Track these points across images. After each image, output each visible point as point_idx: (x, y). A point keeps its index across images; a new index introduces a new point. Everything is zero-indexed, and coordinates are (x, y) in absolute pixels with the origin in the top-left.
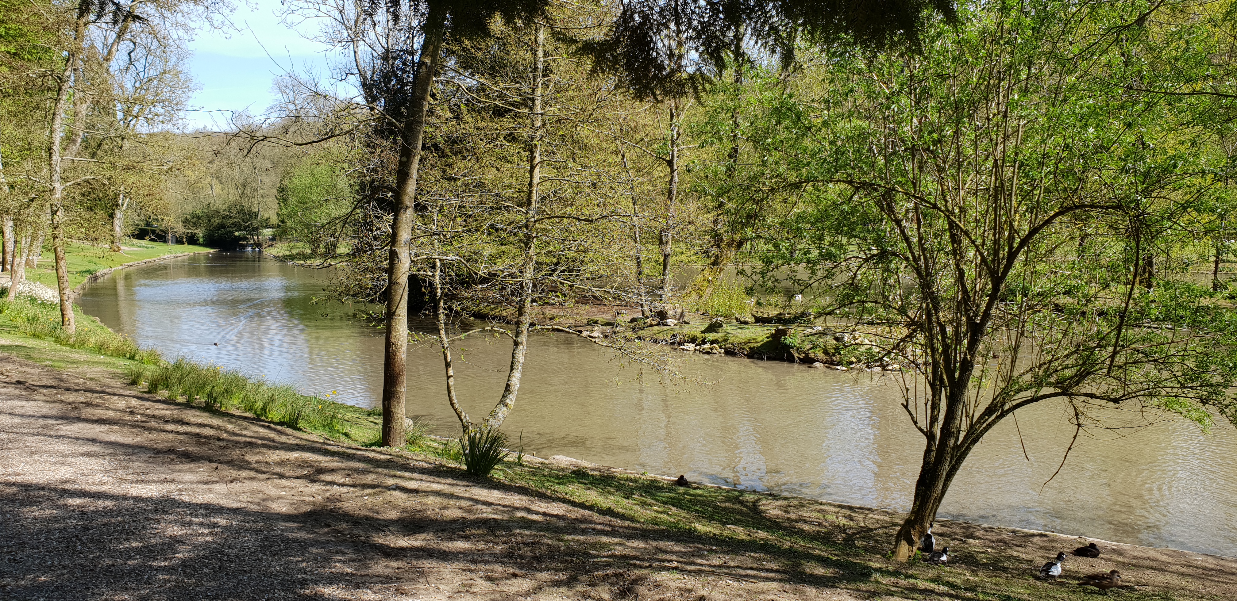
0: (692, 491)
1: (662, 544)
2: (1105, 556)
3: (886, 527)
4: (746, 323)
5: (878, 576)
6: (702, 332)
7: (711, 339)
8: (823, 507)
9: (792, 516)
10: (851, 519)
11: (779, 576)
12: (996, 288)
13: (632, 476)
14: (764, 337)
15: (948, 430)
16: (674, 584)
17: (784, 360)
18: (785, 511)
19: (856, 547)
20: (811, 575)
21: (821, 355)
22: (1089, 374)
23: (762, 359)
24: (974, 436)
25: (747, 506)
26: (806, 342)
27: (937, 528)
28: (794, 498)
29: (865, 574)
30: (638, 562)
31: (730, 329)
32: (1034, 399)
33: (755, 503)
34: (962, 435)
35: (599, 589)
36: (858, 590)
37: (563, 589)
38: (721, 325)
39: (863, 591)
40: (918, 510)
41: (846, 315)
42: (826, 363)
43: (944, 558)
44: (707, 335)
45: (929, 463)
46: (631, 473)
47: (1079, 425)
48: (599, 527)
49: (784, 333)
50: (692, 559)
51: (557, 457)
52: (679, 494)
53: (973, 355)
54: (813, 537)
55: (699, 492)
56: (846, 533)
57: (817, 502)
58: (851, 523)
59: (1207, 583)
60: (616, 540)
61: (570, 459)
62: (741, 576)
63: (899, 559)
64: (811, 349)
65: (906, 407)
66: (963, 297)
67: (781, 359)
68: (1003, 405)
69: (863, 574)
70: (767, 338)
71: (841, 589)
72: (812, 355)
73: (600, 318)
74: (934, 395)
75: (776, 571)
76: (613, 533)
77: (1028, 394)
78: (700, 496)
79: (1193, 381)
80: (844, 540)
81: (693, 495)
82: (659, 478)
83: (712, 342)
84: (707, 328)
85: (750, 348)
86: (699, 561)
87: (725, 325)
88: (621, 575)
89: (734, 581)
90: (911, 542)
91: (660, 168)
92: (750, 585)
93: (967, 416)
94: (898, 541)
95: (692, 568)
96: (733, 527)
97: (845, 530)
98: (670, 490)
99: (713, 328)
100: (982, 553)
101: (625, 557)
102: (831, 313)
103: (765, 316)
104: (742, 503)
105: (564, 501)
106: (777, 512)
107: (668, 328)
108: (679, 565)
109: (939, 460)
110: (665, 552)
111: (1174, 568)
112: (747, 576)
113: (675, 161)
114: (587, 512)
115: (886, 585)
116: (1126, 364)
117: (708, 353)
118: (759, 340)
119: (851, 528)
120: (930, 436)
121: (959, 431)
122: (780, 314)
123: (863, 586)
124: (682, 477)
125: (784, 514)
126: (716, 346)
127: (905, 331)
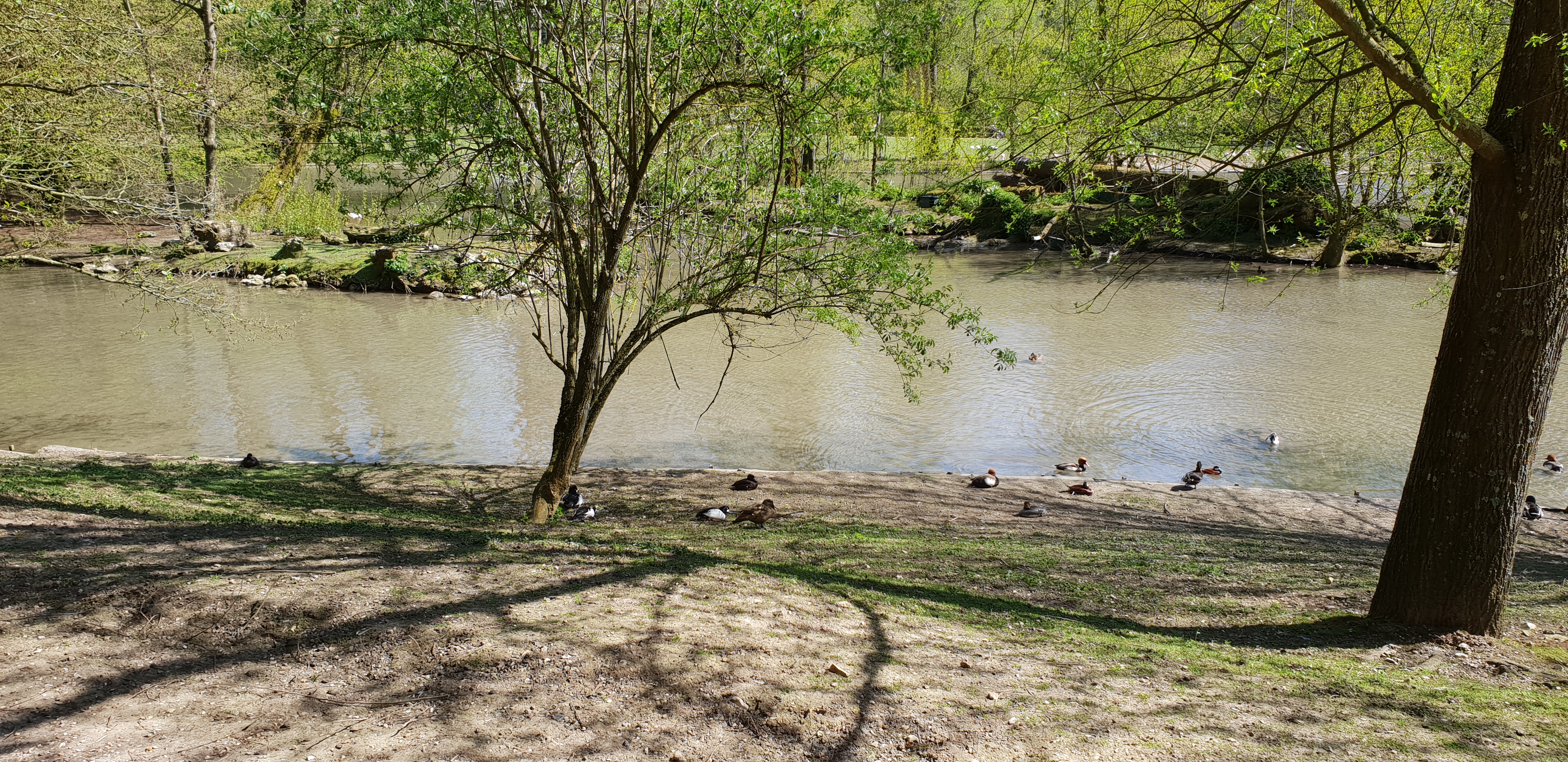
0: (266, 474)
1: (200, 544)
2: (764, 486)
3: (523, 486)
4: (336, 243)
5: (496, 543)
6: (273, 258)
7: (286, 267)
8: (444, 472)
9: (403, 487)
10: (478, 480)
11: (365, 561)
12: (634, 186)
13: (175, 463)
14: (362, 261)
15: (587, 361)
16: (215, 592)
17: (391, 291)
18: (394, 483)
19: (486, 515)
20: (409, 553)
21: (439, 282)
22: (739, 285)
23: (361, 291)
24: (619, 365)
25: (342, 483)
26: (419, 266)
27: (583, 478)
28: (407, 465)
29: (480, 543)
30: (161, 572)
31: (313, 253)
32: (684, 319)
33: (354, 479)
34: (606, 366)
35: (100, 617)
36: (468, 563)
37: (42, 627)
38: (299, 248)
39: (475, 563)
40: (558, 459)
41: (461, 226)
42: (446, 291)
43: (591, 513)
44: (280, 262)
45: (568, 402)
46: (176, 458)
47: (734, 347)
48: (103, 534)
49: (388, 254)
50: (244, 557)
51: (51, 448)
52: (246, 478)
53: (611, 269)
54: (433, 510)
55: (276, 472)
56: (473, 500)
57: (438, 467)
58: (480, 486)
59: (858, 501)
60: (128, 548)
61: (73, 449)
62: (313, 568)
63: (537, 521)
64: (426, 274)
65: (538, 337)
66: (597, 198)
67: (387, 290)
68: (649, 328)
69: (476, 543)
70: (366, 262)
71: (447, 564)
72: (428, 282)
73: (112, 243)
74: (570, 322)
75: (363, 556)
76: (127, 538)
77: (677, 314)
78: (277, 477)
79: (841, 288)
80: (472, 508)
81: (267, 478)
82: (216, 460)
83: (289, 272)
84: (281, 252)
85: (344, 277)
86: (254, 558)
87: (305, 248)
88: (134, 592)
89: (302, 576)
90: (550, 499)
91: (187, 20)
92: (325, 577)
93: (611, 344)
94: (534, 500)
95: (244, 568)
96: (322, 510)
97: (472, 496)
98: (231, 474)
99: (288, 251)
100: (635, 500)
101: (141, 568)
102: (438, 224)
103: (363, 233)
104: (336, 480)
105: (45, 505)
106: (385, 485)
107: (221, 254)
108: (225, 567)
109: (579, 399)
110: (205, 553)
111: (829, 489)
112: (321, 567)
113: (209, 11)
114: (83, 516)
115: (504, 552)
116: (776, 273)
117: (284, 287)
118: (355, 265)
119: (480, 492)
120: (568, 371)
121: (602, 362)
122: (383, 230)
123: (474, 558)
124: (250, 455)
125: (392, 486)
126: (295, 276)
127: (534, 245)
